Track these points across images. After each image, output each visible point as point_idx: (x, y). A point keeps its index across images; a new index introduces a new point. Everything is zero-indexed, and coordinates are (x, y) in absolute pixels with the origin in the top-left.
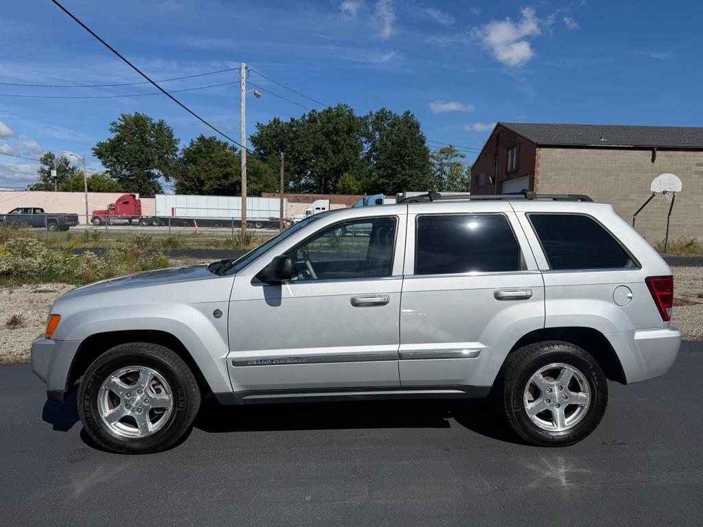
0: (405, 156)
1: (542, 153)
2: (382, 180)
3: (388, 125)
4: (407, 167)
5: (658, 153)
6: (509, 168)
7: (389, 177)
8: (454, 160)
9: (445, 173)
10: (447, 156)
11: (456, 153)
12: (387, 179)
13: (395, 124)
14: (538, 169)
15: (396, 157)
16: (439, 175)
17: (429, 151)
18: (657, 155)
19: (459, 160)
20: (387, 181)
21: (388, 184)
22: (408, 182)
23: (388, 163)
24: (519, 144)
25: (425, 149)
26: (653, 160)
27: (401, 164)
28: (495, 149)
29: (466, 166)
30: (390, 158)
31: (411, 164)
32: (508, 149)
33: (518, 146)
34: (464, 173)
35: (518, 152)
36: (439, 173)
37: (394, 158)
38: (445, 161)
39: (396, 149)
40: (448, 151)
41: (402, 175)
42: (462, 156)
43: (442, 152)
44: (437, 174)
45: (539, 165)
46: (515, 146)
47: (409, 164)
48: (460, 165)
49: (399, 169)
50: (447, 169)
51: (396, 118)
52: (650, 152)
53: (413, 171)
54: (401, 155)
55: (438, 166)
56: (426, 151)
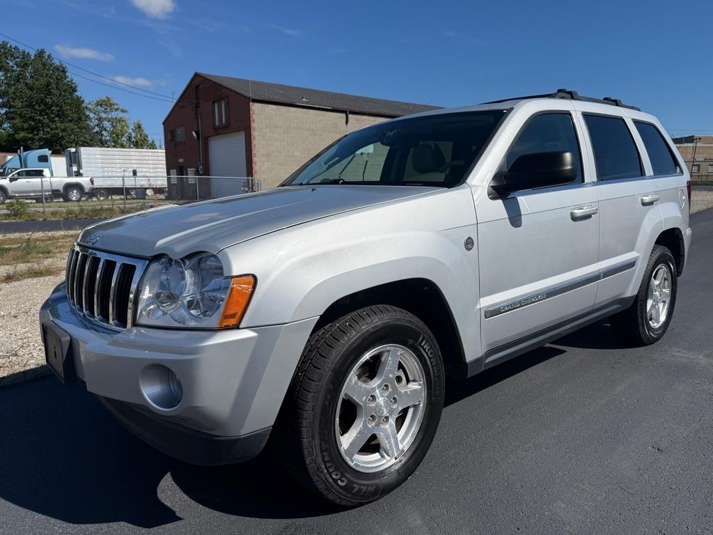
0: (52, 105)
1: (255, 108)
2: (22, 134)
3: (16, 64)
4: (57, 119)
5: (350, 116)
6: (217, 123)
7: (32, 130)
8: (114, 115)
9: (105, 130)
10: (106, 109)
11: (115, 107)
12: (30, 133)
13: (26, 64)
14: (253, 125)
15: (39, 106)
16: (97, 132)
17: (83, 102)
18: (349, 119)
19: (120, 115)
20: (30, 136)
21: (32, 139)
22: (63, 138)
23: (28, 112)
24: (228, 97)
25: (78, 98)
26: (347, 122)
27: (47, 114)
28: (195, 102)
29: (132, 121)
30: (30, 106)
31: (61, 115)
32: (214, 102)
33: (226, 99)
34: (130, 131)
35: (228, 105)
36: (97, 129)
37: (37, 107)
38: (104, 116)
39: (36, 96)
40: (106, 104)
41: (51, 129)
42: (123, 111)
43: (99, 104)
44: (95, 131)
45: (254, 120)
46: (223, 99)
47: (58, 116)
48: (123, 121)
49: (47, 121)
50: (107, 124)
51: (25, 55)
52: (344, 115)
53: (66, 125)
54: (46, 104)
55: (97, 121)
56: (79, 102)
